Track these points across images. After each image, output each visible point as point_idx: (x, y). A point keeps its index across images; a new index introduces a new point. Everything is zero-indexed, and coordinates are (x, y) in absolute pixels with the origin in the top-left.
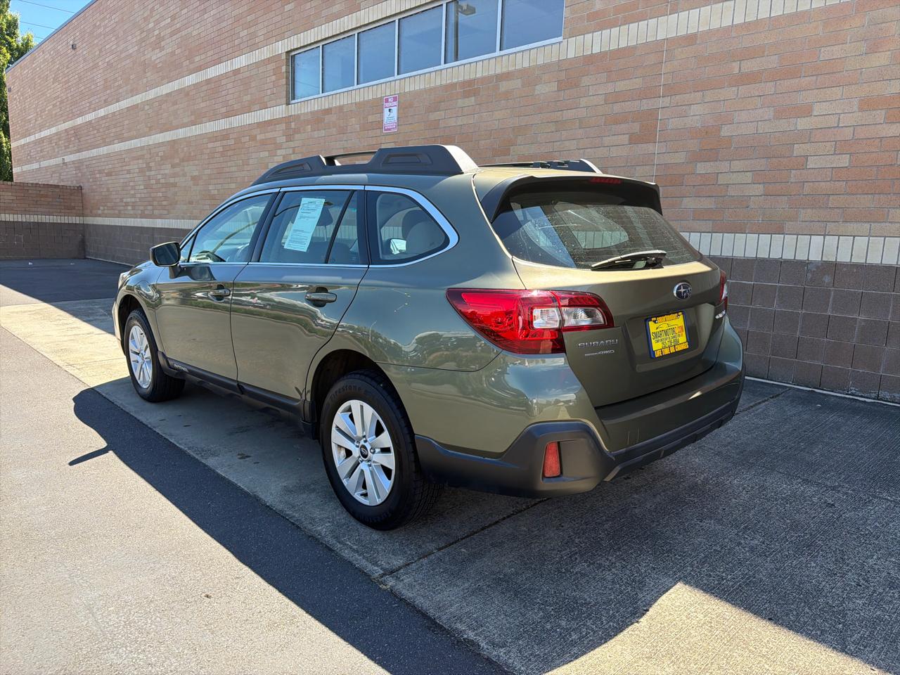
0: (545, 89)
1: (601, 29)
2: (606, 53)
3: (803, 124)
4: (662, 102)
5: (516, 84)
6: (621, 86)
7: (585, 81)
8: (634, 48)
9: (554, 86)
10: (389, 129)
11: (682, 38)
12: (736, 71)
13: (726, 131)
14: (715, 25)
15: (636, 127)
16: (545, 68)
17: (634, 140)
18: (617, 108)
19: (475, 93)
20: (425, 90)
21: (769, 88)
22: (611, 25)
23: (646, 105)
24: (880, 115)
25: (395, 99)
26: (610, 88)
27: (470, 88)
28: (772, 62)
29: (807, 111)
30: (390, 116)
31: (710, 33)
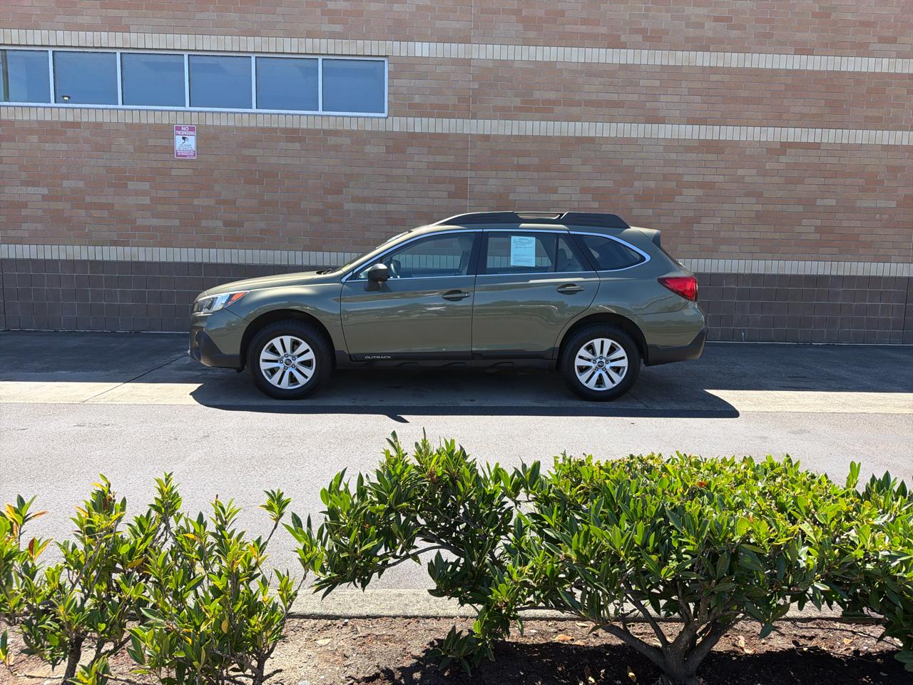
0: (374, 150)
1: (421, 117)
2: (426, 133)
3: (554, 197)
4: (469, 174)
5: (347, 141)
6: (439, 158)
7: (410, 150)
8: (447, 135)
9: (383, 149)
10: (186, 156)
11: (480, 135)
12: (516, 162)
13: (512, 197)
14: (501, 132)
15: (453, 188)
16: (374, 134)
17: (451, 195)
18: (437, 173)
19: (301, 140)
20: (237, 128)
21: (535, 175)
22: (429, 116)
23: (458, 174)
24: (589, 197)
25: (191, 129)
26: (431, 158)
27: (293, 135)
28: (535, 161)
29: (554, 191)
30: (186, 144)
31: (497, 136)
